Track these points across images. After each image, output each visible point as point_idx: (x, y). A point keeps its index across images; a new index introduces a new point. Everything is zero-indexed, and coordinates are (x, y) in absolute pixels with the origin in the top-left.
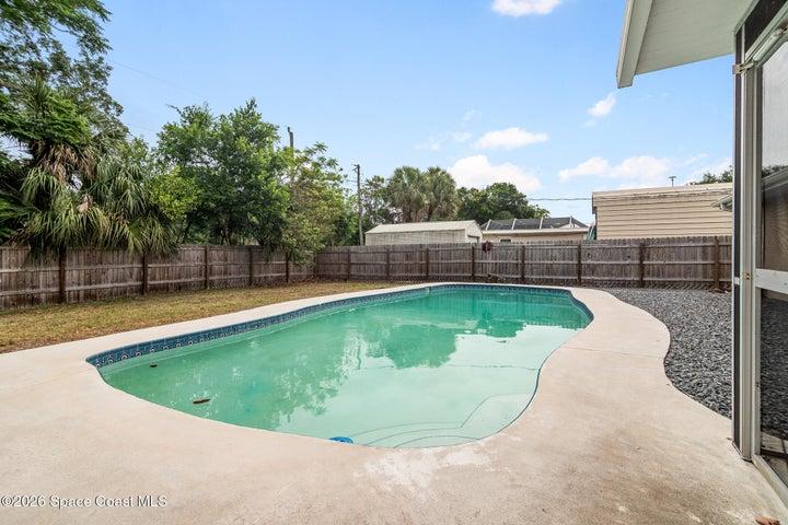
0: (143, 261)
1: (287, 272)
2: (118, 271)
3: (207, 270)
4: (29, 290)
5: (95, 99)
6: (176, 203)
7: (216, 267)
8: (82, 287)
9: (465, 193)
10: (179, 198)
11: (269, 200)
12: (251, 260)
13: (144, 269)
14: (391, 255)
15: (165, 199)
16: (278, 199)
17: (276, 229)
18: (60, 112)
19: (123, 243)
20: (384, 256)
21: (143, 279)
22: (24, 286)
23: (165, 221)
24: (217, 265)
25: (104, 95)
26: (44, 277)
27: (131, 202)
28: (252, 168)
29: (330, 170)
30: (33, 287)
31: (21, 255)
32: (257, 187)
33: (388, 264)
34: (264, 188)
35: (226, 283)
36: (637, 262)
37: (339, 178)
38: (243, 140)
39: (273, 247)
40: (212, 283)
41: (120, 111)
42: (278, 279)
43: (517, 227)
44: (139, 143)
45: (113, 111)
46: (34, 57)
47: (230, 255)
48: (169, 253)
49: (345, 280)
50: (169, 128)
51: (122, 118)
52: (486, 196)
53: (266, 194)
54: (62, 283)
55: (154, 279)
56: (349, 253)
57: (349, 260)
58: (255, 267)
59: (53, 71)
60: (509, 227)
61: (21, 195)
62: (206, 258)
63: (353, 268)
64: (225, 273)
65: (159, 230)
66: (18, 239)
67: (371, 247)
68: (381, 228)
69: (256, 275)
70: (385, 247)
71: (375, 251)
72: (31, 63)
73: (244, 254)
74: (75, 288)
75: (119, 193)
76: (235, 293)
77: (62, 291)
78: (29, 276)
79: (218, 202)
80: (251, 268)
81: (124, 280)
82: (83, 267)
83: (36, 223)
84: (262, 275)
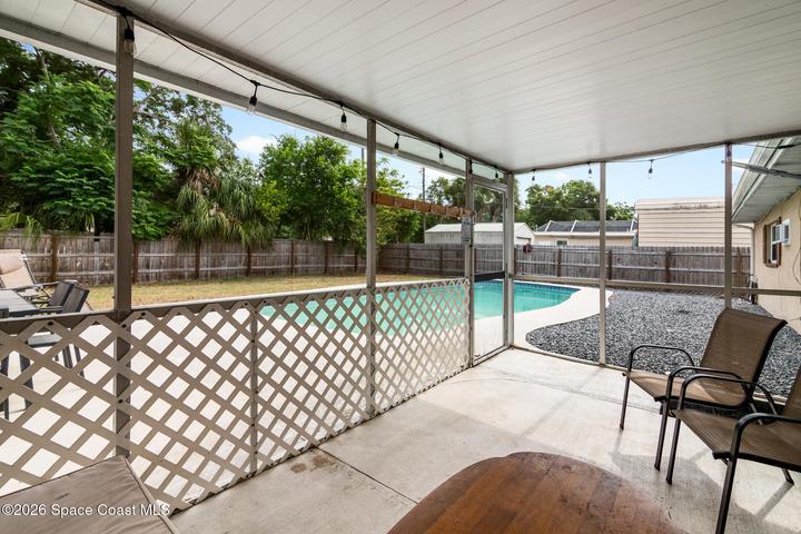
0: (249, 251)
1: (356, 264)
2: (232, 259)
3: (293, 260)
4: (178, 269)
5: (214, 123)
6: (273, 207)
7: (301, 258)
8: (209, 269)
9: (539, 190)
10: (275, 204)
11: (342, 206)
12: (327, 253)
13: (249, 256)
14: (444, 253)
15: (266, 205)
16: (349, 205)
17: (346, 228)
18: (199, 145)
19: (238, 239)
20: (438, 253)
21: (248, 263)
22: (176, 266)
23: (265, 222)
24: (300, 255)
25: (220, 119)
26: (188, 259)
27: (243, 208)
28: (329, 180)
29: (393, 178)
30: (181, 267)
31: (175, 245)
32: (332, 195)
33: (441, 261)
34: (338, 196)
35: (307, 271)
36: (663, 268)
37: (400, 184)
38: (321, 158)
39: (345, 242)
40: (296, 270)
41: (230, 131)
42: (348, 269)
43: (576, 229)
44: (247, 162)
45: (225, 131)
46: (176, 97)
47: (311, 248)
48: (267, 245)
49: (405, 273)
50: (268, 148)
51: (232, 137)
52: (560, 194)
53: (339, 201)
54: (197, 266)
55: (255, 265)
56: (408, 249)
57: (408, 255)
58: (330, 259)
59: (187, 105)
60: (568, 230)
61: (177, 204)
62: (293, 250)
63: (412, 263)
64: (307, 263)
65: (261, 228)
66: (175, 234)
67: (428, 245)
68: (439, 228)
69: (331, 266)
70: (438, 245)
71: (431, 249)
72: (174, 101)
73: (321, 247)
74: (205, 269)
75: (236, 201)
76: (314, 279)
77: (197, 271)
78: (178, 259)
79: (303, 208)
80: (326, 258)
81: (236, 265)
82: (210, 254)
83: (186, 223)
84: (336, 266)
